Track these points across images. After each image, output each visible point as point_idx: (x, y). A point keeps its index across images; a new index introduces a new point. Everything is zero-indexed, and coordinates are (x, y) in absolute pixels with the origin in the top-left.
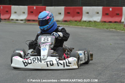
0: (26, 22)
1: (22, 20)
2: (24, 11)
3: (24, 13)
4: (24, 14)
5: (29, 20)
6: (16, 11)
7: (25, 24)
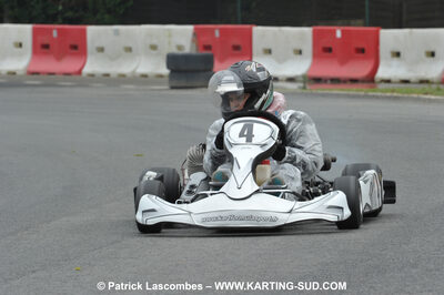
0: (308, 87)
1: (291, 80)
2: (298, 47)
3: (300, 52)
4: (299, 56)
5: (318, 80)
6: (268, 47)
7: (306, 95)
